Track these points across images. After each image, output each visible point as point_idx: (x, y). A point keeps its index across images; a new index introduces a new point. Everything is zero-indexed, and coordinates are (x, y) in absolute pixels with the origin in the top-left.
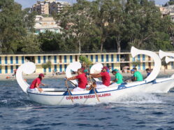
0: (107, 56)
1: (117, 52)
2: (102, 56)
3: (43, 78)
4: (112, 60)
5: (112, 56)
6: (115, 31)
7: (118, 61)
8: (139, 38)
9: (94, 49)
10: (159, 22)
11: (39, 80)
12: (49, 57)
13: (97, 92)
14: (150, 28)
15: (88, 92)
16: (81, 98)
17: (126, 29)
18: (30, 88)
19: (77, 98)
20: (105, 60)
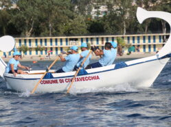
0: (149, 37)
2: (144, 37)
4: (154, 42)
7: (160, 41)
9: (138, 31)
12: (92, 39)
20: (147, 41)
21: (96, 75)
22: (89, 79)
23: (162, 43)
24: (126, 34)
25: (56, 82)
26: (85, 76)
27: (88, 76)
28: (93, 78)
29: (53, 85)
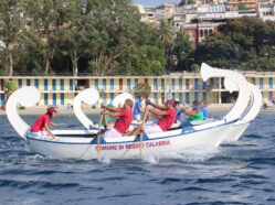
0: (54, 81)
1: (72, 75)
2: (46, 81)
3: (54, 115)
4: (62, 89)
5: (62, 82)
6: (67, 42)
7: (71, 89)
8: (107, 54)
10: (137, 31)
11: (47, 117)
13: (148, 139)
14: (123, 39)
15: (133, 138)
16: (121, 147)
17: (86, 40)
18: (32, 130)
19: (114, 148)
20: (50, 87)
23: (74, 91)
24: (14, 75)
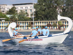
21: (41, 39)
22: (39, 40)
25: (28, 40)
26: (37, 39)
27: (38, 39)
28: (40, 40)
29: (27, 41)
